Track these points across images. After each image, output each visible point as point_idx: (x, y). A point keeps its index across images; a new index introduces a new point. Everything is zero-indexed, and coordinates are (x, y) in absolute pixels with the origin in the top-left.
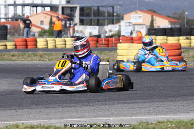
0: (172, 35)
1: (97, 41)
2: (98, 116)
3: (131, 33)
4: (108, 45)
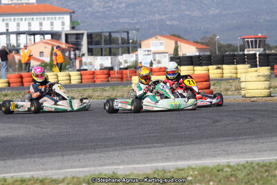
0: (200, 65)
1: (109, 75)
2: (105, 165)
3: (151, 64)
4: (122, 78)
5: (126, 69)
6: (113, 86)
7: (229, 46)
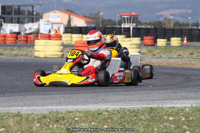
1: (17, 38)
2: (12, 106)
4: (27, 41)
5: (30, 34)
6: (20, 47)
7: (110, 21)
